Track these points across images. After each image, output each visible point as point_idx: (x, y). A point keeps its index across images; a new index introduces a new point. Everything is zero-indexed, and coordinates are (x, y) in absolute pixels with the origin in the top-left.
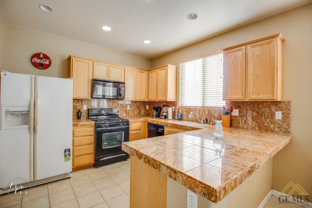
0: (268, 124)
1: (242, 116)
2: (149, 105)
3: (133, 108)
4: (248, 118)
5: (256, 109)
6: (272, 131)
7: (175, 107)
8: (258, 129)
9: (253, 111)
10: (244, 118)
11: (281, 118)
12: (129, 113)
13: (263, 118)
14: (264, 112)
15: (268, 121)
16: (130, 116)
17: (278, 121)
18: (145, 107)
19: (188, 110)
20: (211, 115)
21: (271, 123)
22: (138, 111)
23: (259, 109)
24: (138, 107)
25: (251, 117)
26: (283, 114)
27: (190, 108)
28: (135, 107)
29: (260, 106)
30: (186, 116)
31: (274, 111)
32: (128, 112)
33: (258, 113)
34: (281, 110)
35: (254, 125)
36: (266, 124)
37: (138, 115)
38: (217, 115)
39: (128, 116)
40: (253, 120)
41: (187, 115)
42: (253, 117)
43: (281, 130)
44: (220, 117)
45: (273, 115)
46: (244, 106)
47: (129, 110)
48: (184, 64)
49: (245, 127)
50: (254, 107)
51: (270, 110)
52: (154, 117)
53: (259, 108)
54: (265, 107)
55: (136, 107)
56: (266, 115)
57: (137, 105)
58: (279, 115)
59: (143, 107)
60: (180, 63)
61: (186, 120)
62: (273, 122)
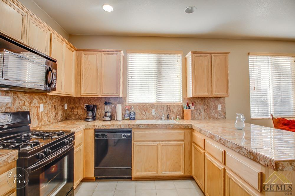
0: (214, 114)
1: (197, 110)
2: (67, 103)
3: (48, 109)
4: (201, 111)
5: (206, 103)
6: (216, 118)
7: (123, 104)
8: (208, 118)
9: (204, 105)
10: (198, 111)
11: (220, 109)
12: (42, 118)
13: (211, 110)
14: (211, 105)
15: (214, 112)
16: (43, 124)
17: (220, 111)
18: (63, 106)
19: (142, 107)
20: (170, 110)
21: (216, 113)
22: (54, 113)
23: (208, 104)
24: (55, 106)
25: (203, 110)
26: (222, 106)
27: (145, 105)
28: (50, 107)
29: (208, 101)
30: (139, 114)
31: (217, 104)
32: (40, 117)
33: (207, 106)
34: (221, 104)
35: (205, 116)
36: (213, 114)
37: (54, 121)
38: (176, 111)
39: (40, 124)
40: (205, 112)
41: (141, 113)
42: (204, 110)
43: (221, 117)
44: (179, 112)
45: (216, 107)
46: (198, 101)
47: (42, 112)
48: (134, 55)
49: (200, 118)
50: (205, 102)
51: (215, 103)
52: (90, 120)
53: (208, 102)
54: (211, 102)
55: (52, 106)
56: (212, 108)
57: (53, 103)
58: (220, 107)
59: (60, 107)
60: (129, 53)
61: (140, 118)
62: (217, 112)
